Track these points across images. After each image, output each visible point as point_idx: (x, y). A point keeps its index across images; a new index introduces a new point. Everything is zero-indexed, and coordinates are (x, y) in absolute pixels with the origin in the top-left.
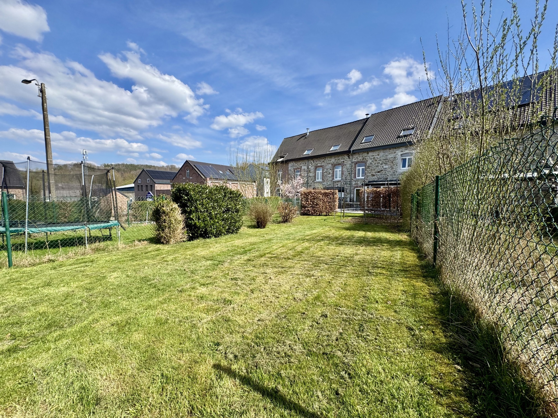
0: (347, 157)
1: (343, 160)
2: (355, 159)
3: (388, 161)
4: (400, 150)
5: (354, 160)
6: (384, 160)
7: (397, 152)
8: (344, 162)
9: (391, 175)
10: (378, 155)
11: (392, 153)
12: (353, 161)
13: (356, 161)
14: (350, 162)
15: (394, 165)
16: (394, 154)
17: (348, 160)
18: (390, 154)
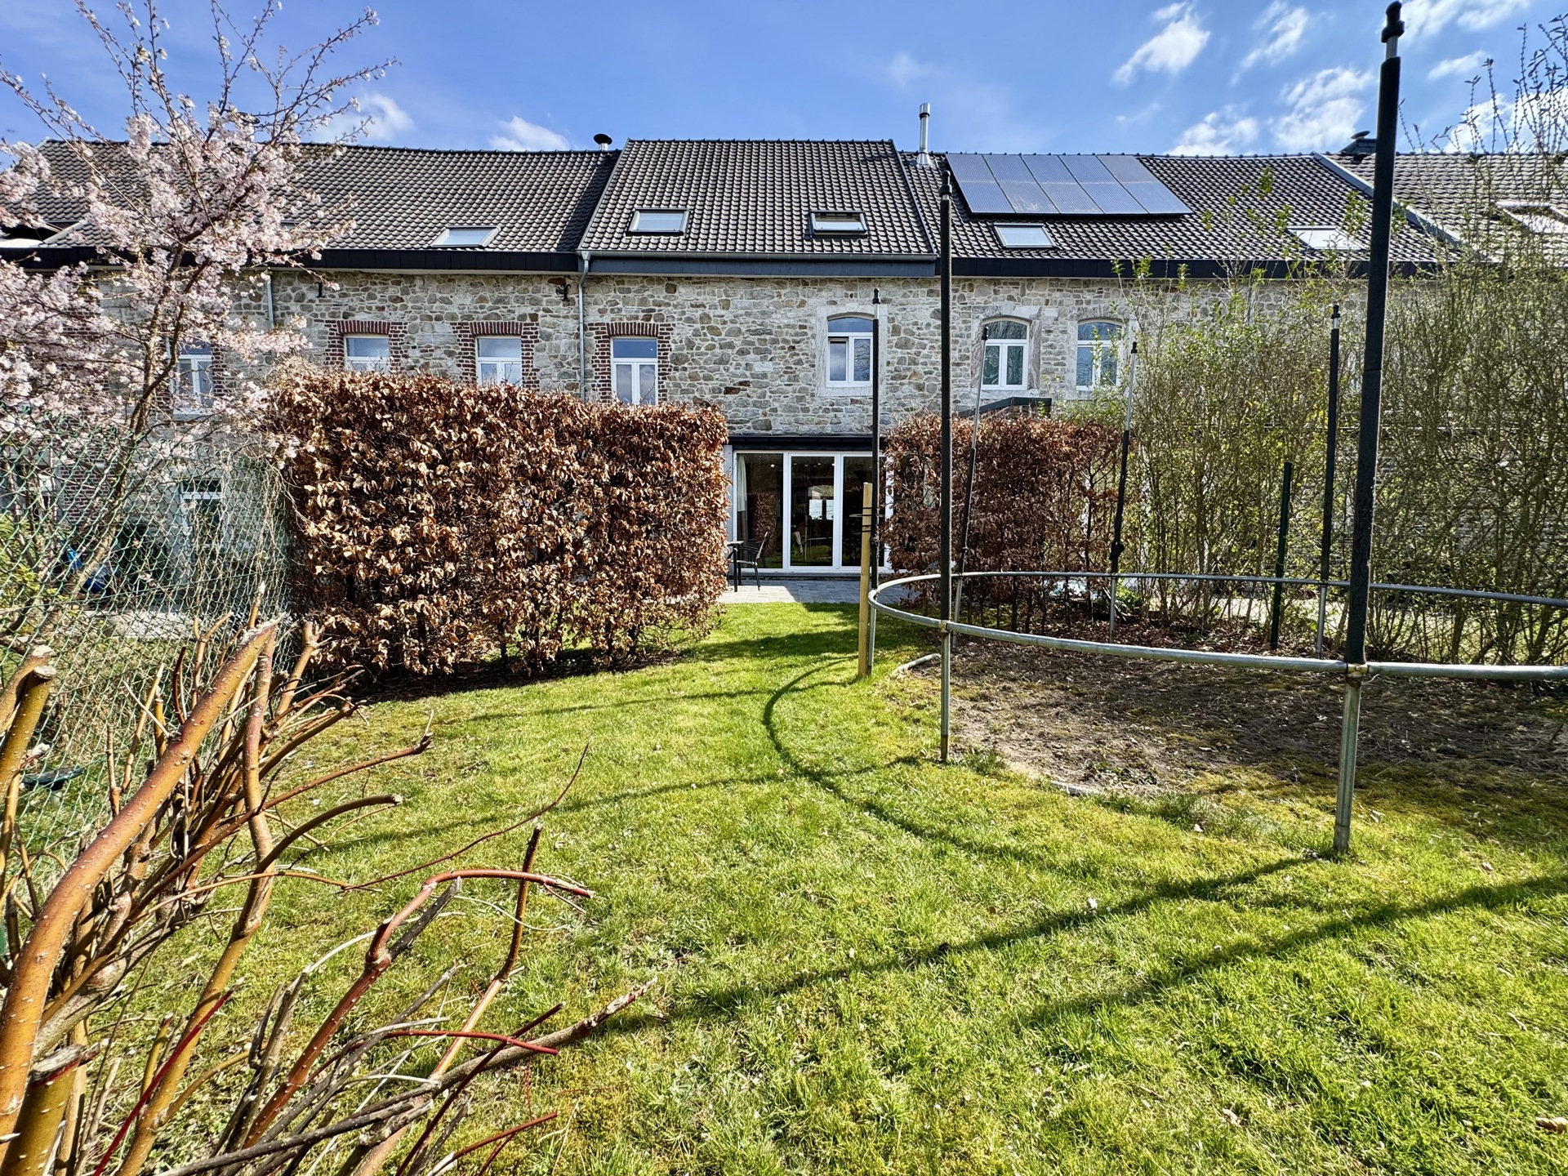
0: (555, 296)
1: (529, 310)
2: (602, 312)
3: (775, 342)
4: (825, 295)
5: (594, 317)
6: (755, 333)
7: (811, 301)
8: (534, 317)
9: (789, 409)
10: (726, 305)
11: (788, 304)
12: (590, 320)
13: (607, 319)
14: (571, 324)
15: (799, 362)
16: (801, 312)
17: (561, 308)
18: (778, 307)
